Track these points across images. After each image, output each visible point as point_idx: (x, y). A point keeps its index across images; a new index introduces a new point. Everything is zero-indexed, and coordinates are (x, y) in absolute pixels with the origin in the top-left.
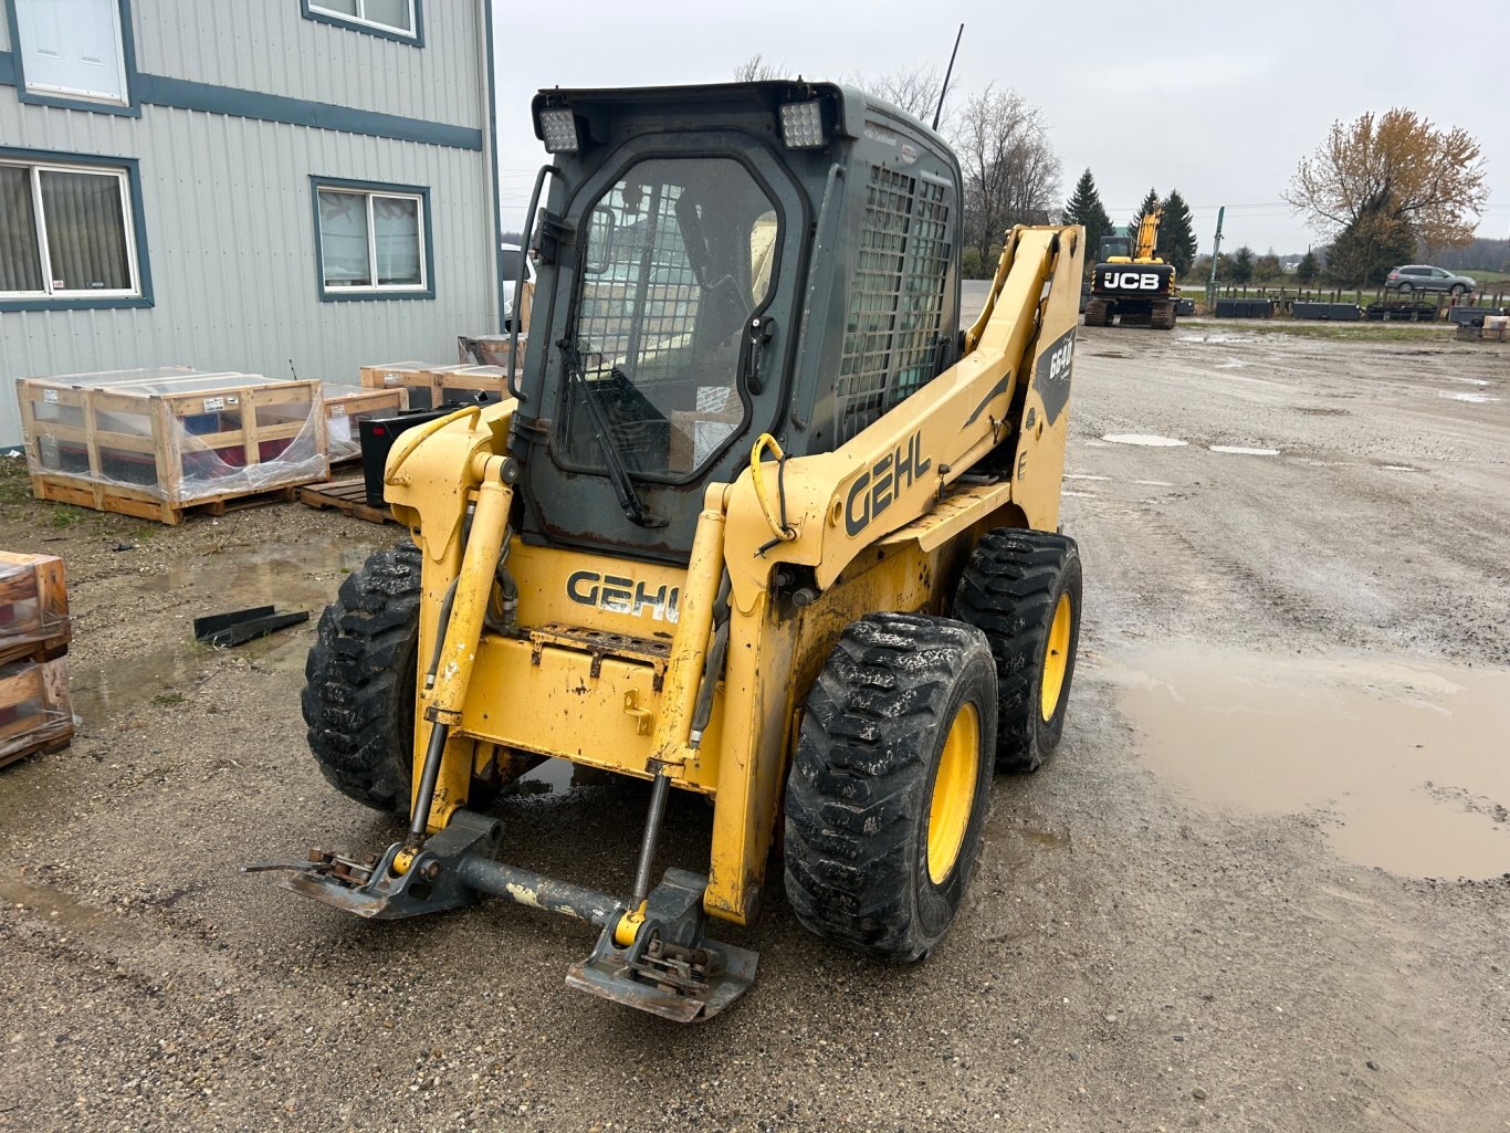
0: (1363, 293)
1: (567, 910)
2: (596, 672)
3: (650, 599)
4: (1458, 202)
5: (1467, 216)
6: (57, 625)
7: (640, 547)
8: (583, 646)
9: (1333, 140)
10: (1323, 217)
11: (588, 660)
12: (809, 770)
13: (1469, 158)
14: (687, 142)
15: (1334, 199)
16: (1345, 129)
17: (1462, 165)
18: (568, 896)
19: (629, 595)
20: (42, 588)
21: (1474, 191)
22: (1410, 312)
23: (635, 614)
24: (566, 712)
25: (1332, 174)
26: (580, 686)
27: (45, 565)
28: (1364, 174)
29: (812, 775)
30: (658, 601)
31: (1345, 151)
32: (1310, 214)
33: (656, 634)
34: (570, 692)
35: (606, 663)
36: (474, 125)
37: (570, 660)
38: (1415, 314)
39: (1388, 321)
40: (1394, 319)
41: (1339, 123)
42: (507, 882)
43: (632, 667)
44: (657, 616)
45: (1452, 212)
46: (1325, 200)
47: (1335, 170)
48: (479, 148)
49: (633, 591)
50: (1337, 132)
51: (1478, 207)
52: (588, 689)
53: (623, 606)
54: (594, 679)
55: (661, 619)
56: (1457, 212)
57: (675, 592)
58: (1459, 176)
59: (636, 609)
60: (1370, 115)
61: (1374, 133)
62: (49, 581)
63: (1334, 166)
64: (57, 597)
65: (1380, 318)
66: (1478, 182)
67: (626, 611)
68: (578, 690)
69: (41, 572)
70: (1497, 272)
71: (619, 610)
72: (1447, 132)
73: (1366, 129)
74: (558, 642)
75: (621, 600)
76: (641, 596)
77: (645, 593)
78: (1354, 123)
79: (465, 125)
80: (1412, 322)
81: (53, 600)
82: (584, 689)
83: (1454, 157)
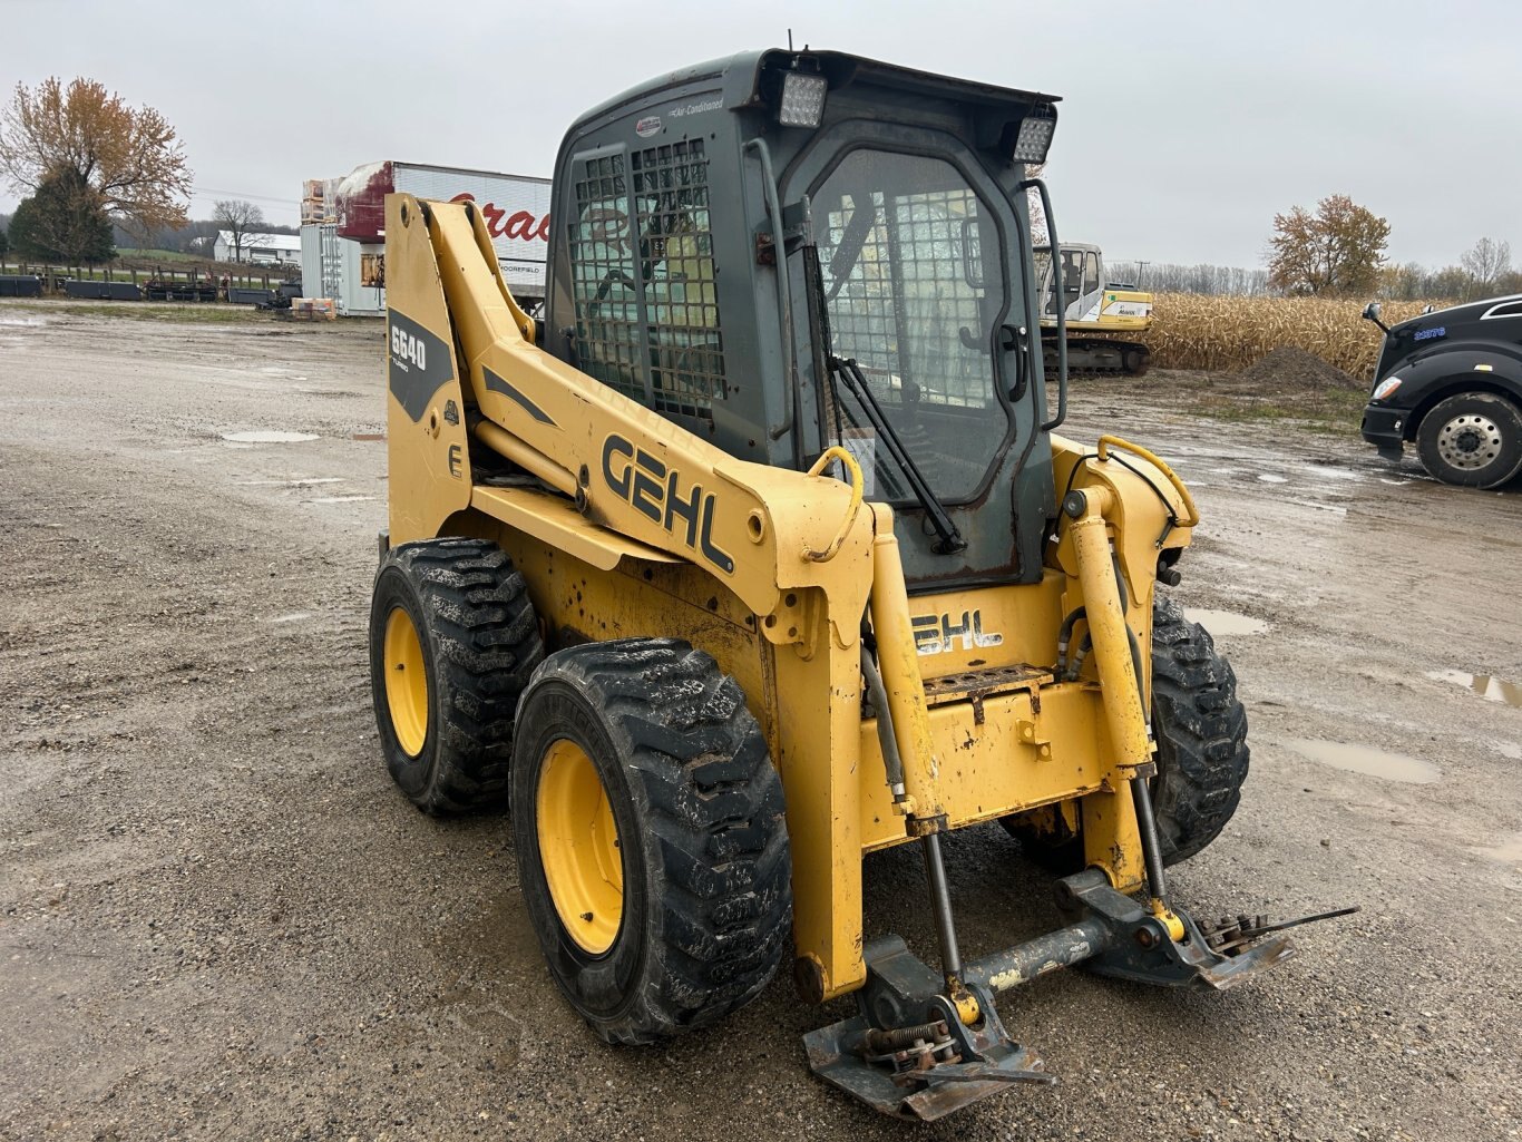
0: (94, 270)
1: (1051, 965)
2: (979, 719)
3: (957, 630)
4: (165, 182)
5: (177, 198)
7: (947, 576)
8: (962, 695)
9: (19, 103)
10: (25, 186)
11: (969, 708)
12: (1194, 724)
13: (166, 139)
14: (898, 136)
15: (35, 167)
16: (31, 92)
17: (161, 146)
18: (1043, 953)
19: (936, 633)
21: (178, 173)
22: (192, 293)
23: (947, 650)
24: (959, 774)
25: (27, 141)
26: (967, 740)
28: (61, 143)
29: (1198, 727)
30: (964, 630)
31: (36, 117)
32: (11, 182)
33: (971, 664)
34: (959, 750)
35: (987, 705)
37: (952, 716)
38: (196, 294)
39: (171, 301)
40: (177, 299)
41: (23, 86)
42: (988, 978)
43: (1009, 699)
44: (967, 646)
45: (162, 193)
46: (24, 167)
47: (29, 135)
49: (939, 626)
50: (22, 94)
51: (186, 189)
52: (974, 739)
53: (934, 645)
54: (979, 726)
55: (971, 647)
56: (167, 193)
57: (977, 615)
58: (161, 156)
59: (947, 645)
60: (56, 81)
61: (65, 102)
63: (26, 131)
65: (163, 298)
66: (182, 164)
67: (938, 649)
68: (966, 745)
70: (178, 252)
71: (930, 651)
72: (139, 110)
73: (55, 94)
74: (938, 701)
75: (931, 641)
76: (948, 630)
77: (951, 626)
78: (40, 87)
80: (195, 302)
82: (971, 741)
83: (152, 136)
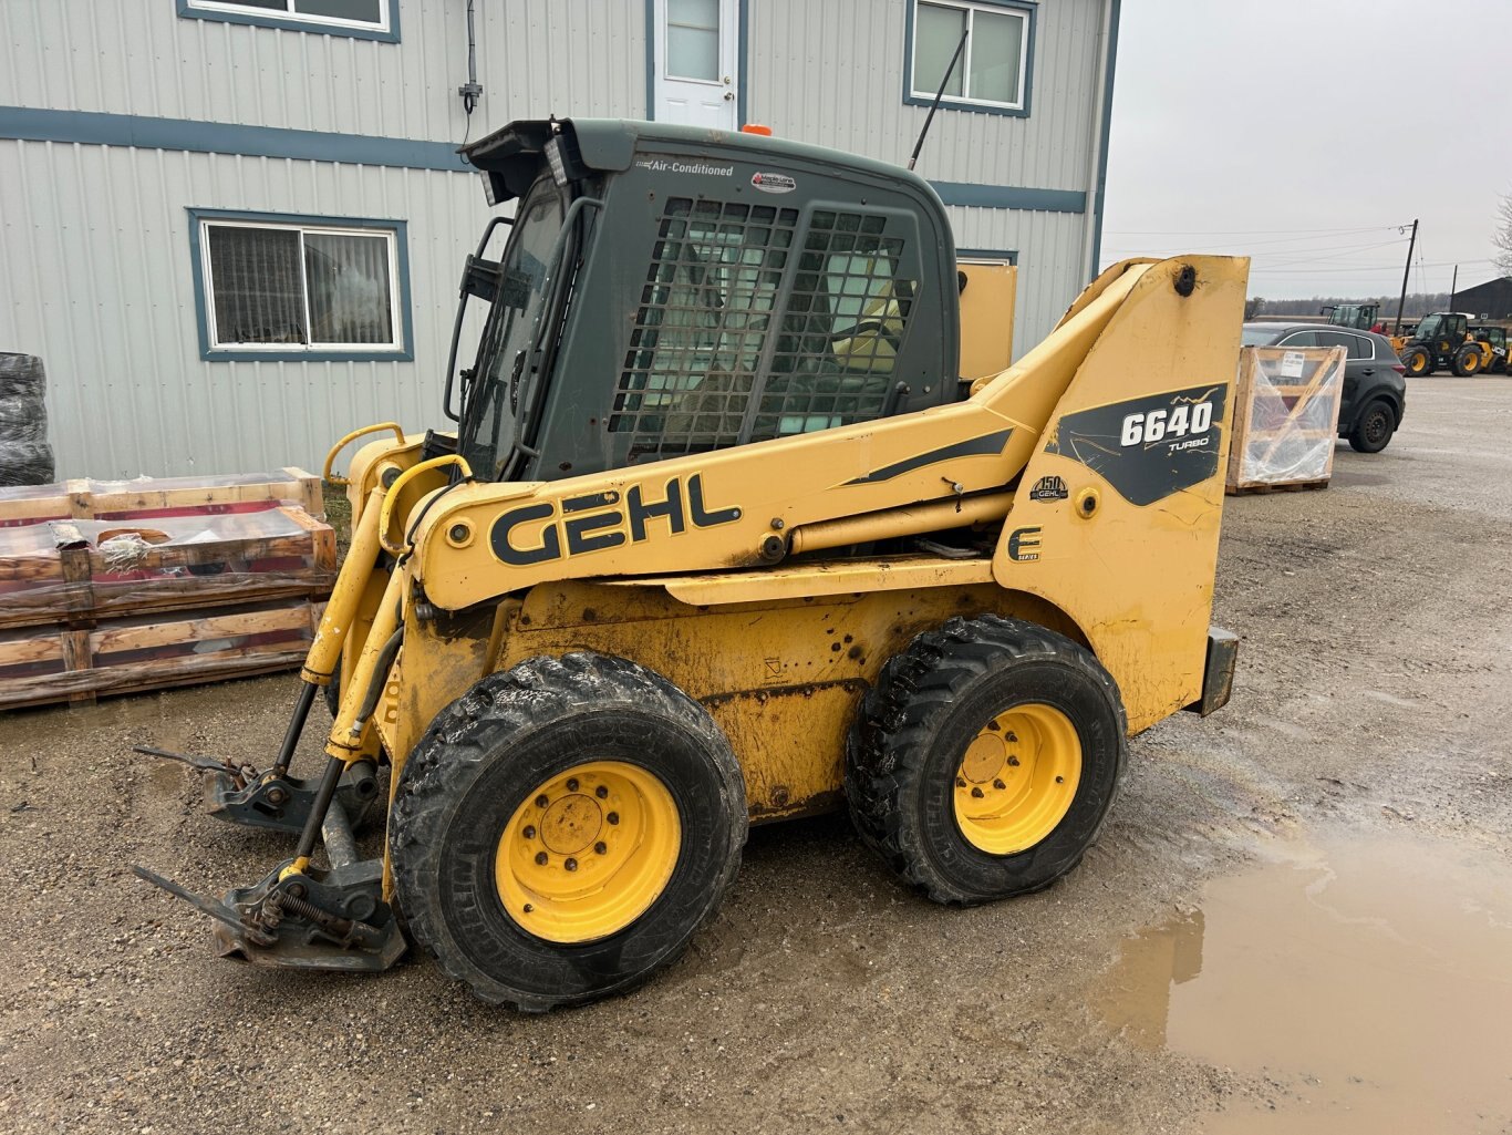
6: (326, 577)
20: (316, 548)
27: (318, 532)
36: (1080, 189)
48: (1081, 210)
62: (322, 543)
64: (328, 556)
69: (316, 536)
79: (1069, 189)
81: (324, 559)
